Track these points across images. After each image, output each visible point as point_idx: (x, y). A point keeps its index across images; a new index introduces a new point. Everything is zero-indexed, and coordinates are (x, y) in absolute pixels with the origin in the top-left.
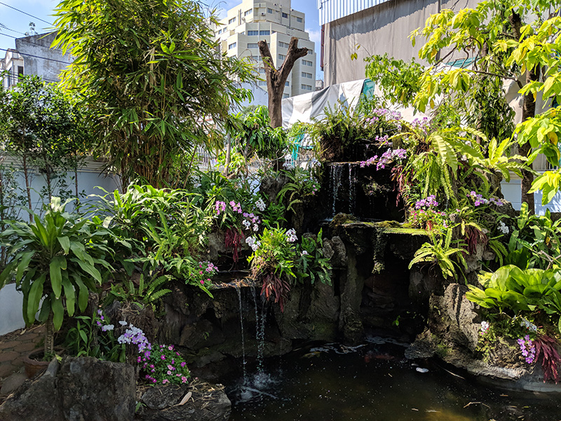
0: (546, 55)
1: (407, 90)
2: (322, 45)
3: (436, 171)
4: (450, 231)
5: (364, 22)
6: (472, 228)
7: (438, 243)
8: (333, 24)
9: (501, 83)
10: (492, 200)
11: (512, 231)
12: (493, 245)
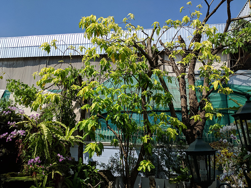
0: (92, 94)
1: (28, 99)
3: (41, 142)
4: (46, 177)
6: (57, 174)
7: (39, 185)
10: (67, 157)
11: (75, 173)
12: (66, 181)
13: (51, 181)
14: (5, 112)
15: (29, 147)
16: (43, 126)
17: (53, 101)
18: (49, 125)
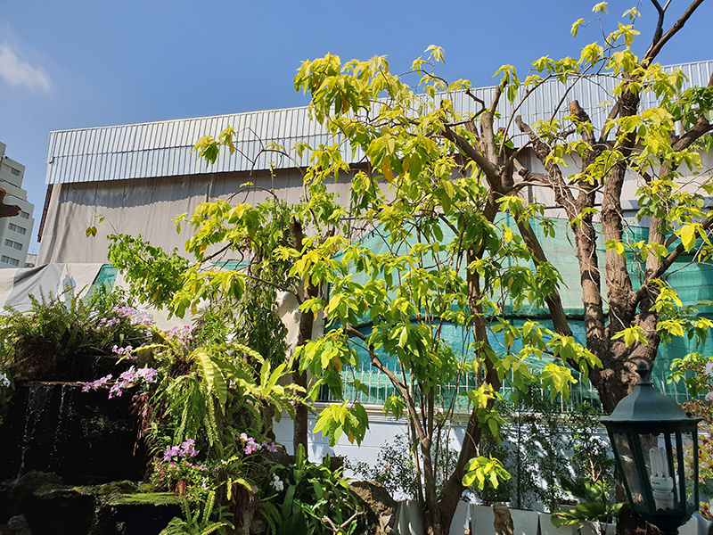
1: (164, 285)
2: (46, 210)
3: (198, 403)
6: (240, 487)
7: (193, 515)
8: (65, 187)
9: (275, 295)
10: (265, 444)
11: (286, 486)
12: (264, 509)
13: (224, 508)
14: (105, 319)
15: (166, 414)
16: (202, 356)
17: (227, 290)
18: (217, 355)
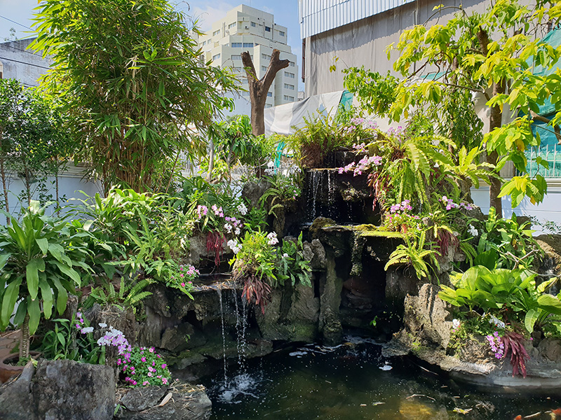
0: (511, 69)
1: (383, 100)
2: (304, 58)
3: (410, 176)
4: (423, 234)
5: (344, 37)
6: (444, 231)
7: (412, 245)
8: (313, 38)
9: (470, 96)
10: (462, 204)
14: (346, 128)
15: (389, 184)
16: (411, 146)
17: (427, 98)
